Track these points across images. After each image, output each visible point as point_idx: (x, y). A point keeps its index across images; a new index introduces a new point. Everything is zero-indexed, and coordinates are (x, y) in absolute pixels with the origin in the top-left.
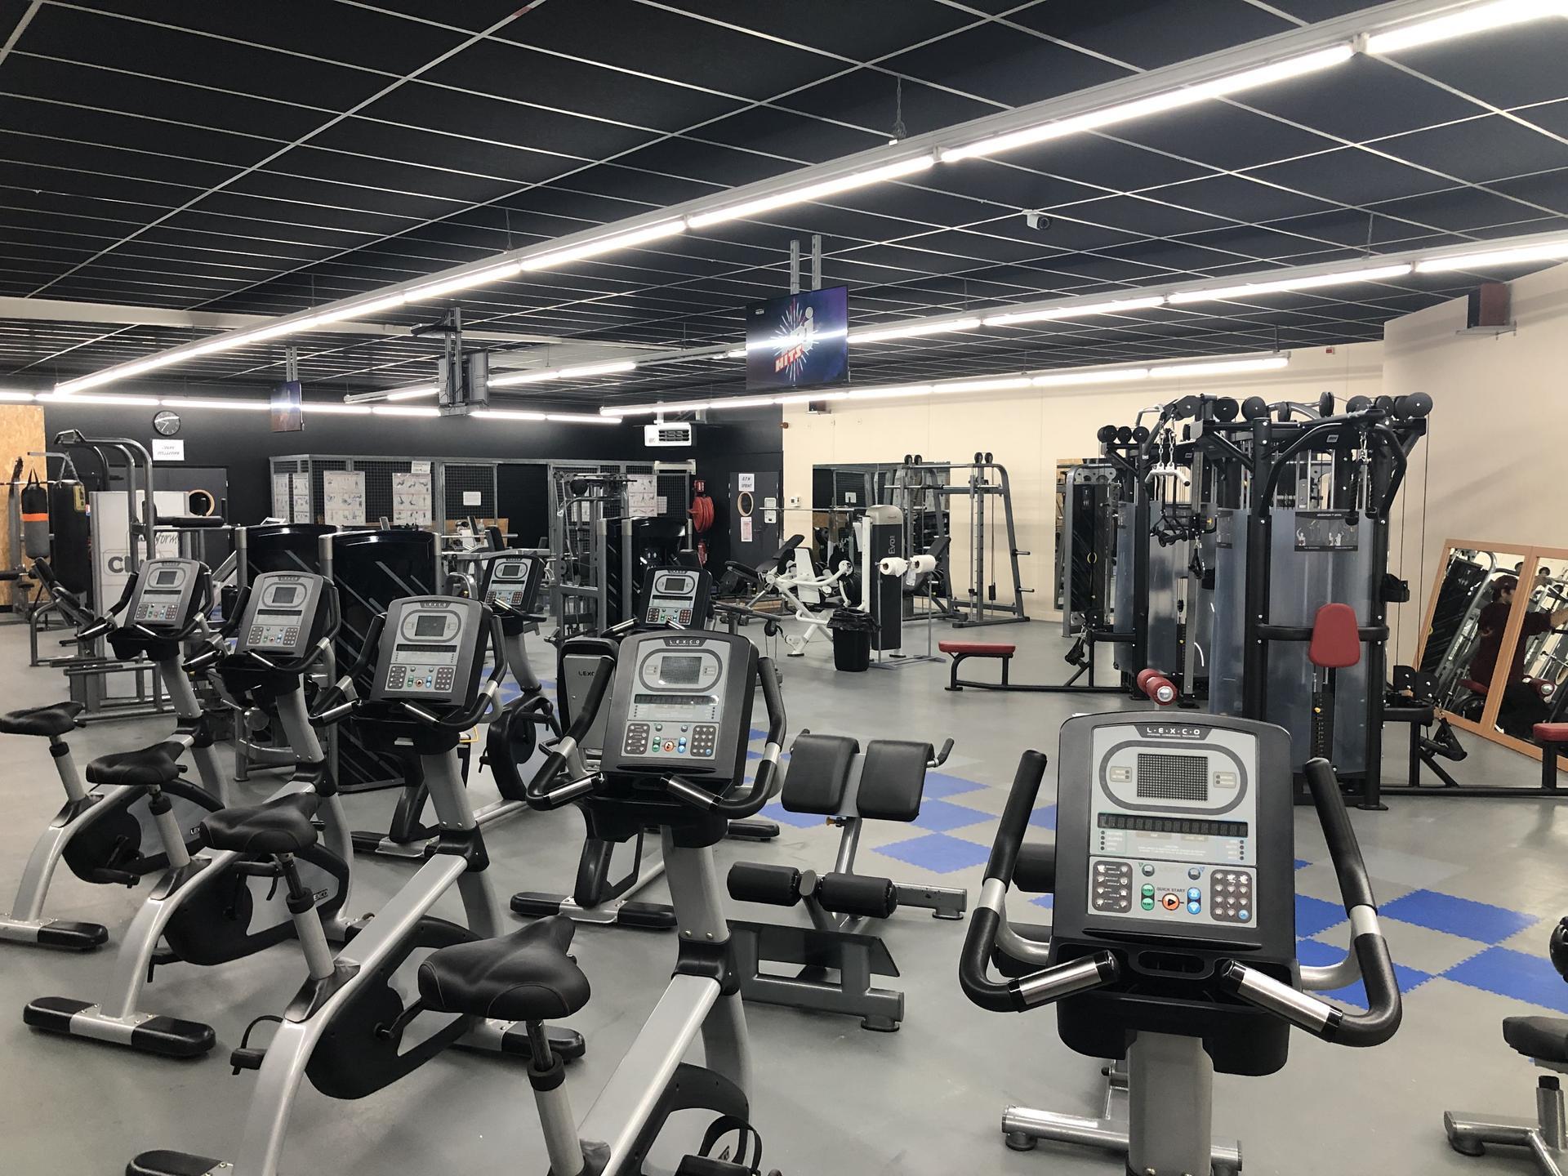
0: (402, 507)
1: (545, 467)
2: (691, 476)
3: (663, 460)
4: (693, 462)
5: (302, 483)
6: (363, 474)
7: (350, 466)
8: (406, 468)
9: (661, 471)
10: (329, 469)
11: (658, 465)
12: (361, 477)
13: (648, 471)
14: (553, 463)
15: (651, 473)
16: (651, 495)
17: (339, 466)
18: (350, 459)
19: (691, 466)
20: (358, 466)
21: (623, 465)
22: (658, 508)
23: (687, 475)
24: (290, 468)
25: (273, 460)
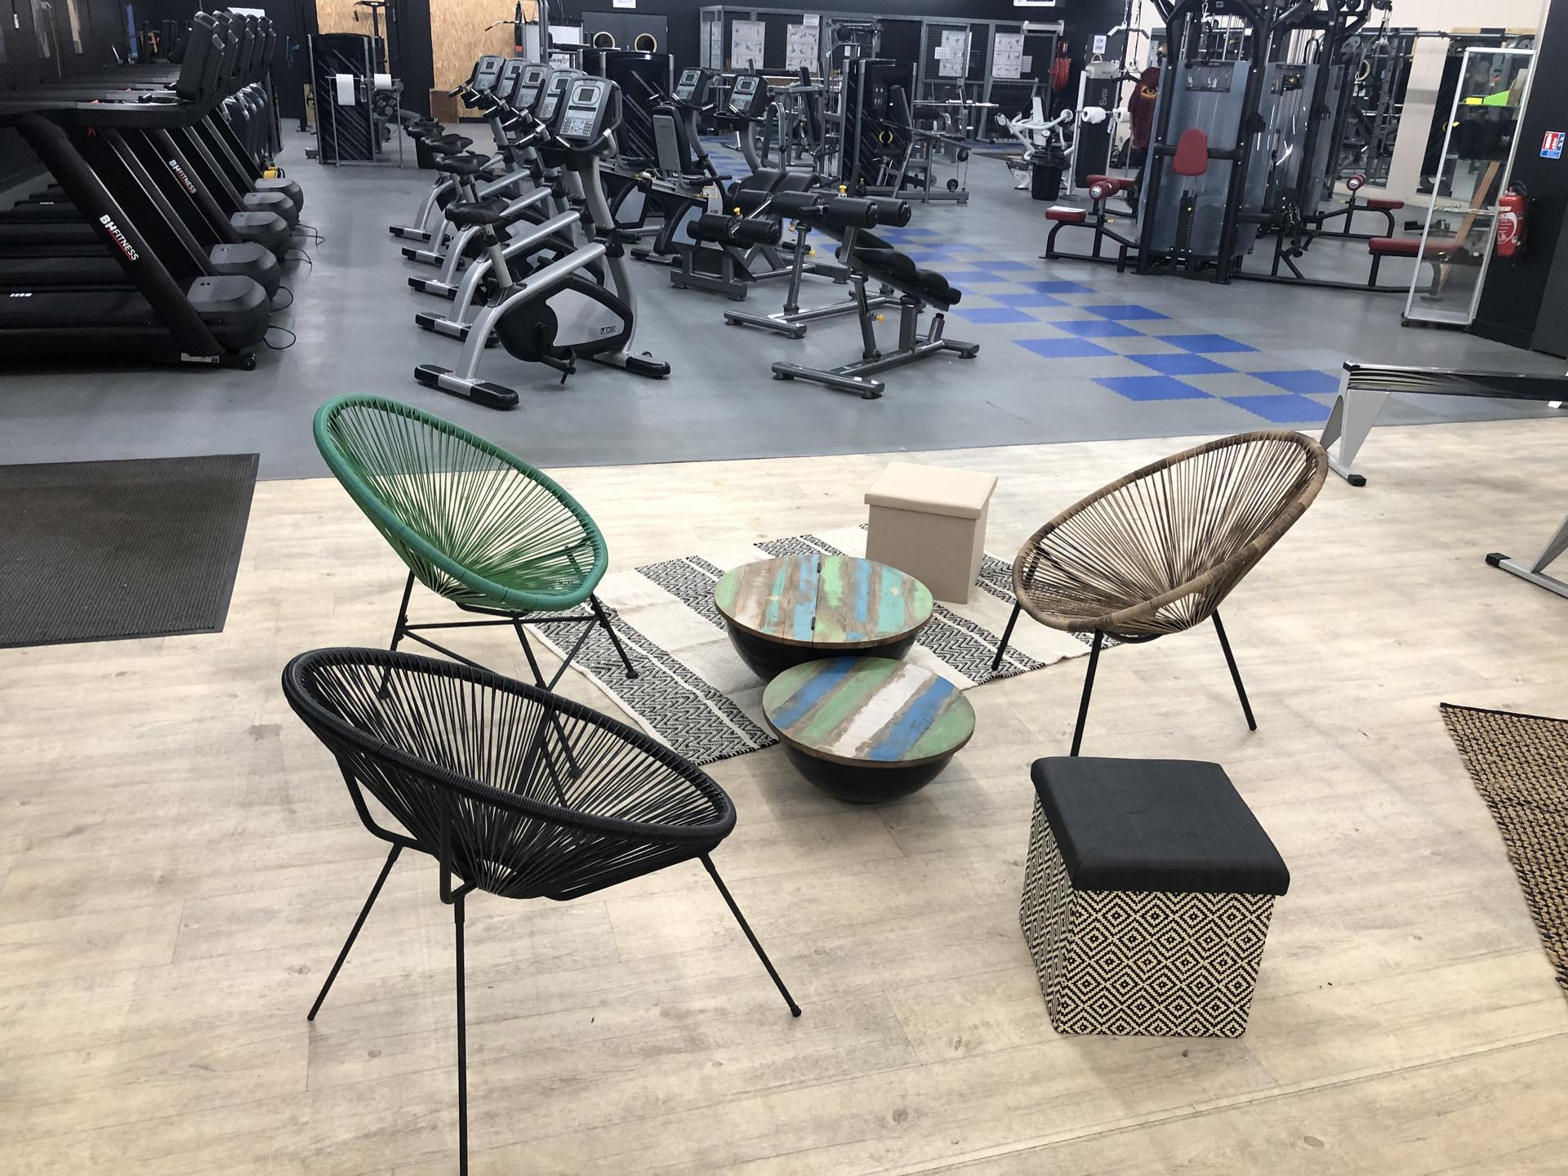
0: (793, 55)
1: (920, 22)
2: (1059, 37)
3: (1032, 21)
4: (1062, 22)
5: (717, 30)
6: (763, 24)
7: (754, 17)
8: (798, 20)
9: (1029, 31)
10: (736, 19)
11: (1026, 25)
12: (761, 27)
13: (1016, 30)
14: (927, 20)
15: (1019, 33)
16: (1017, 54)
17: (745, 17)
18: (754, 11)
19: (1060, 27)
20: (761, 17)
21: (992, 23)
22: (1022, 66)
23: (1055, 36)
24: (710, 17)
25: (702, 9)
